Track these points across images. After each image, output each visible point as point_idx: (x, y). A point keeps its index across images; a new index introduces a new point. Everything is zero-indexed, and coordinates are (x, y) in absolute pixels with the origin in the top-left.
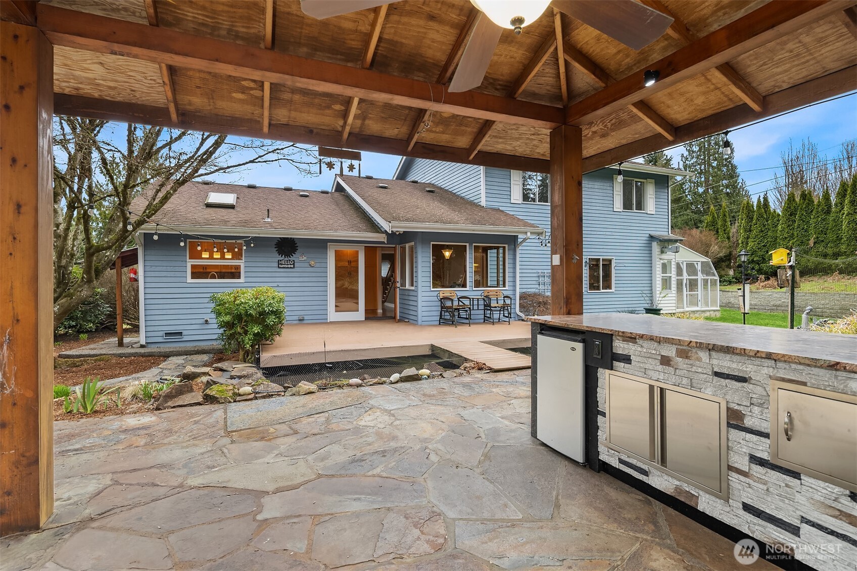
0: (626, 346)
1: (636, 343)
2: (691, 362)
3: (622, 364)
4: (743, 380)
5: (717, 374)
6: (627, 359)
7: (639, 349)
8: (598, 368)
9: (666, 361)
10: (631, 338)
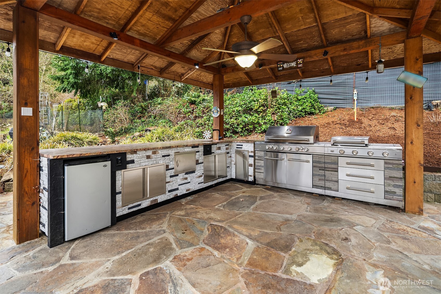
0: (132, 156)
1: (136, 153)
2: (156, 155)
3: (130, 165)
4: (169, 155)
5: (163, 156)
6: (132, 162)
7: (139, 155)
8: (116, 172)
9: (148, 157)
10: (135, 152)
